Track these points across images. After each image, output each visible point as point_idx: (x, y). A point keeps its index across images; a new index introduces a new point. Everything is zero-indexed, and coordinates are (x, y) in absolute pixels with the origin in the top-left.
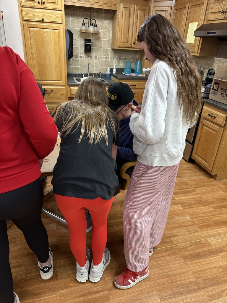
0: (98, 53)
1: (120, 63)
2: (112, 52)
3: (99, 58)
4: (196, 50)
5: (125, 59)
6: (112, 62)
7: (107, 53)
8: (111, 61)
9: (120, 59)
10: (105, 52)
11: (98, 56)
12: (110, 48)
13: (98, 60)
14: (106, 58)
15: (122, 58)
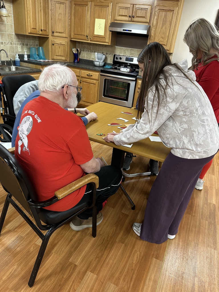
0: (3, 38)
1: (23, 49)
2: (16, 37)
3: (5, 44)
4: (107, 40)
5: (27, 45)
6: (17, 48)
7: (12, 39)
8: (16, 46)
9: (23, 44)
10: (9, 37)
11: (4, 42)
12: (14, 34)
13: (4, 46)
14: (11, 44)
15: (25, 43)
